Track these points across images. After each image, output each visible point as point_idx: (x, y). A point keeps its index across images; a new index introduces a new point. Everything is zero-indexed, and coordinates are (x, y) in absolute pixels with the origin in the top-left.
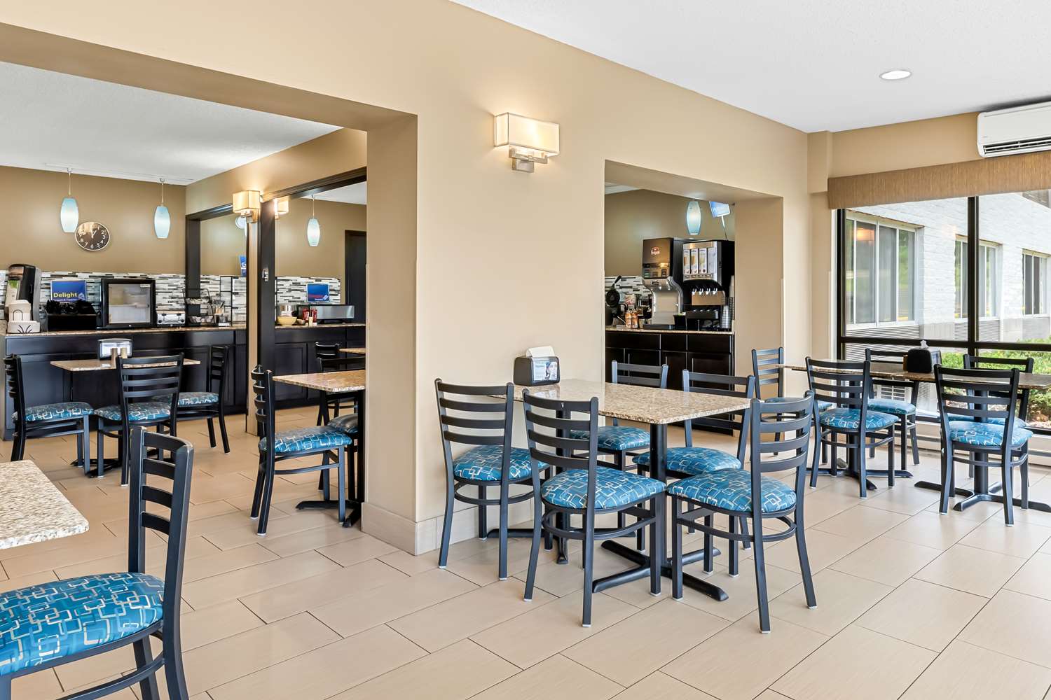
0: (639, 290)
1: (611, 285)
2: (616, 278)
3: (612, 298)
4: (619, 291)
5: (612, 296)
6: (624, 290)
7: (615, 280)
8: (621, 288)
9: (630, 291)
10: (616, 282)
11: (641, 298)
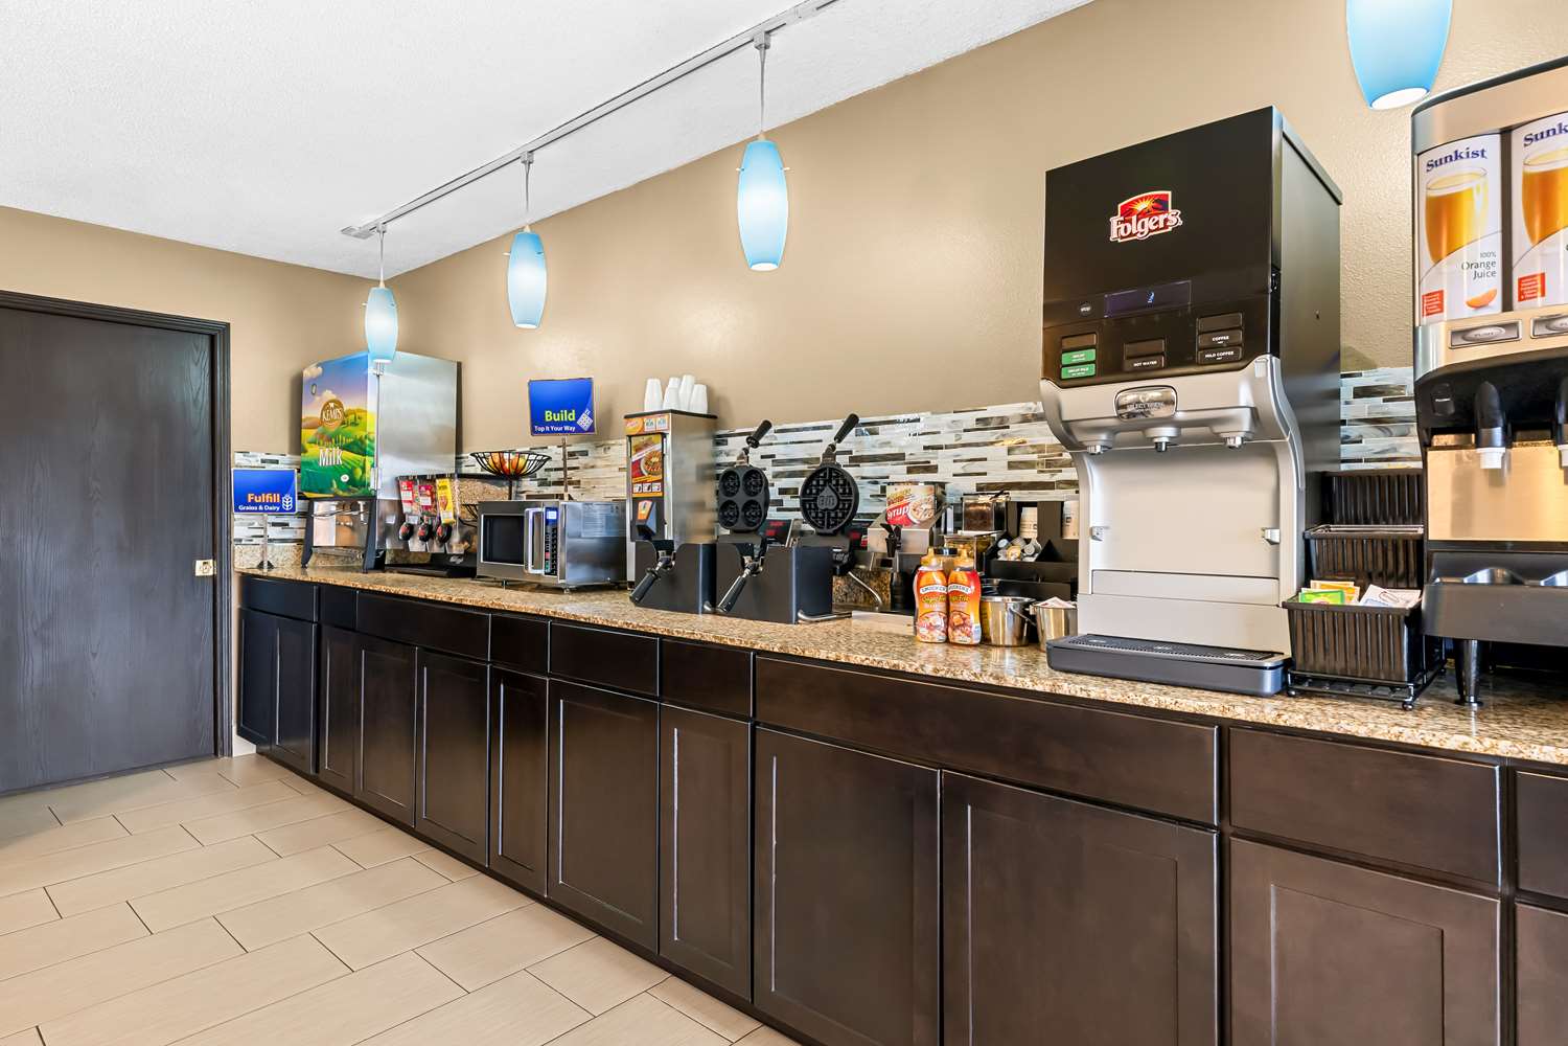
0: (934, 469)
1: (819, 451)
2: (838, 424)
3: (827, 499)
4: (852, 471)
5: (827, 492)
6: (868, 469)
7: (835, 432)
8: (856, 461)
9: (897, 472)
10: (840, 437)
11: (949, 499)
